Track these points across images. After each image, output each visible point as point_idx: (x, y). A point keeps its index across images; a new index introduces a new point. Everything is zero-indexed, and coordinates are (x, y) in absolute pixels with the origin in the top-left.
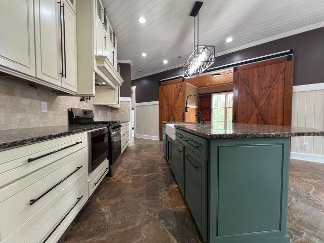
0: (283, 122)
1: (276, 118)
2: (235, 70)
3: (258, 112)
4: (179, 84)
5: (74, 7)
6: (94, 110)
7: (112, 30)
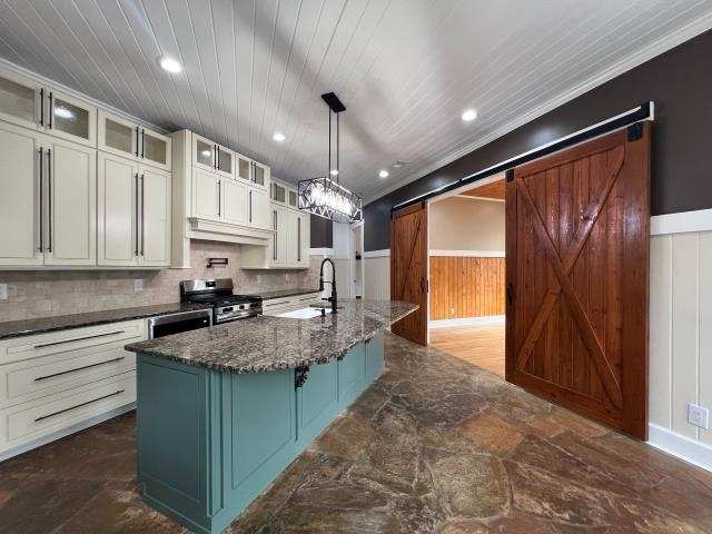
0: (622, 324)
1: (605, 311)
2: (510, 177)
3: (559, 289)
4: (417, 214)
5: (168, 166)
6: (243, 276)
7: (249, 160)
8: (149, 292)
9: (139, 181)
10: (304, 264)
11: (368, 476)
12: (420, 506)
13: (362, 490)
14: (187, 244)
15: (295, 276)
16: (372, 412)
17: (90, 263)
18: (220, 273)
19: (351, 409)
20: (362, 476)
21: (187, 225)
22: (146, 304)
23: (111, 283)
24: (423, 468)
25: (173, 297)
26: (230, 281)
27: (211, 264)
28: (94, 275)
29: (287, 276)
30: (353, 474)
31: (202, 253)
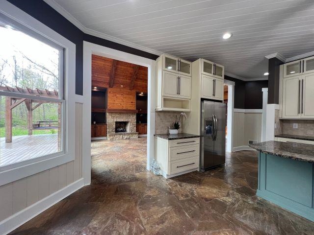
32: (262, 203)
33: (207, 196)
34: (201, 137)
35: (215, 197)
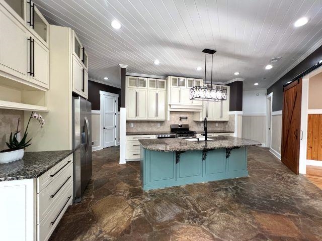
4: (296, 87)
5: (165, 89)
6: (194, 124)
7: (192, 79)
8: (162, 128)
9: (157, 95)
10: (225, 119)
11: (190, 201)
12: (197, 217)
13: (184, 202)
14: (169, 113)
15: (222, 124)
16: (217, 187)
17: (145, 119)
18: (184, 122)
19: (210, 182)
20: (189, 200)
21: (169, 107)
22: (161, 131)
23: (152, 124)
24: (214, 210)
25: (169, 130)
26: (188, 125)
27: (181, 119)
28: (148, 122)
29: (217, 125)
30: (187, 198)
31: (178, 115)
32: (152, 194)
33: (123, 227)
34: (73, 152)
35: (129, 220)
